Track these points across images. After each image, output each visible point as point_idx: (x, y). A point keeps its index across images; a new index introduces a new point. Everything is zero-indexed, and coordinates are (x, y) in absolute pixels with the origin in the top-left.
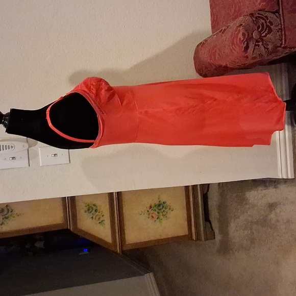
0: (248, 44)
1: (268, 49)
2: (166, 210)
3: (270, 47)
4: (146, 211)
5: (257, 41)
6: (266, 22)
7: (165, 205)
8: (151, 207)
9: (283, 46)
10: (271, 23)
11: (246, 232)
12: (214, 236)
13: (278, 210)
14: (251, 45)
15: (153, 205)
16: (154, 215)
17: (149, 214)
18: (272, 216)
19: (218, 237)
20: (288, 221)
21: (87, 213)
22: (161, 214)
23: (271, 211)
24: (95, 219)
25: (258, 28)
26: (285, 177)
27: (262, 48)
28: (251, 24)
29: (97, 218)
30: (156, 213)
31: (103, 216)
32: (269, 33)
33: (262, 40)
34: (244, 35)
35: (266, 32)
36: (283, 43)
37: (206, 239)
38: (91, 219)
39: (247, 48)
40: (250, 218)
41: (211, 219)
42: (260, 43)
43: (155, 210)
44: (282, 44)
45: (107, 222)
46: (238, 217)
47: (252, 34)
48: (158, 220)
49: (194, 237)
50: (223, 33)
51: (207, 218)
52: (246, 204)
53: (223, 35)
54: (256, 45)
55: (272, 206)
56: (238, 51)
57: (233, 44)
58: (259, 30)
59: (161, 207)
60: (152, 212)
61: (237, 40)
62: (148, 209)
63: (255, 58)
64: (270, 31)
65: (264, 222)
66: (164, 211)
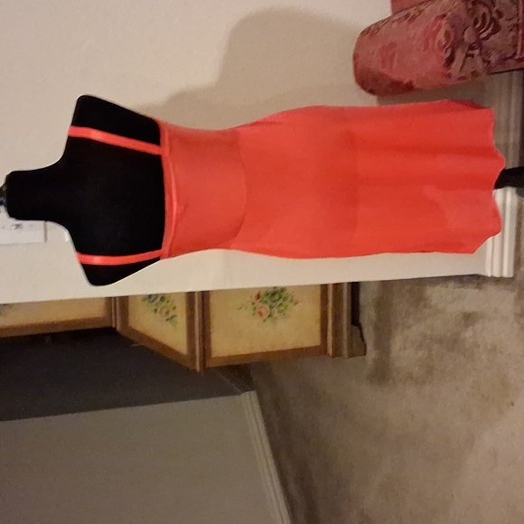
0: (453, 53)
1: (489, 62)
2: (285, 303)
3: (493, 59)
4: (250, 303)
5: (471, 48)
6: (490, 12)
7: (284, 294)
8: (258, 297)
9: (517, 57)
10: (500, 14)
11: (420, 354)
12: (365, 350)
13: (478, 326)
14: (460, 55)
15: (262, 294)
16: (263, 311)
17: (255, 309)
18: (468, 334)
19: (372, 353)
20: (494, 349)
21: (147, 302)
22: (275, 310)
23: (467, 326)
24: (161, 312)
25: (476, 23)
26: (497, 274)
27: (479, 61)
28: (464, 15)
29: (164, 311)
30: (267, 307)
31: (174, 308)
32: (494, 32)
33: (481, 47)
34: (447, 34)
35: (489, 31)
36: (518, 52)
37: (351, 355)
38: (153, 313)
39: (450, 60)
40: (429, 332)
41: (361, 321)
42: (476, 52)
43: (266, 302)
44: (515, 54)
45: (182, 319)
46: (409, 327)
47: (463, 33)
48: (270, 319)
49: (330, 351)
50: (410, 21)
51: (355, 320)
52: (425, 306)
53: (411, 26)
54: (467, 55)
55: (469, 318)
56: (434, 62)
57: (426, 48)
58: (477, 26)
59: (277, 297)
60: (261, 304)
61: (434, 42)
62: (254, 300)
63: (463, 78)
64: (497, 29)
65: (453, 343)
66: (281, 304)
